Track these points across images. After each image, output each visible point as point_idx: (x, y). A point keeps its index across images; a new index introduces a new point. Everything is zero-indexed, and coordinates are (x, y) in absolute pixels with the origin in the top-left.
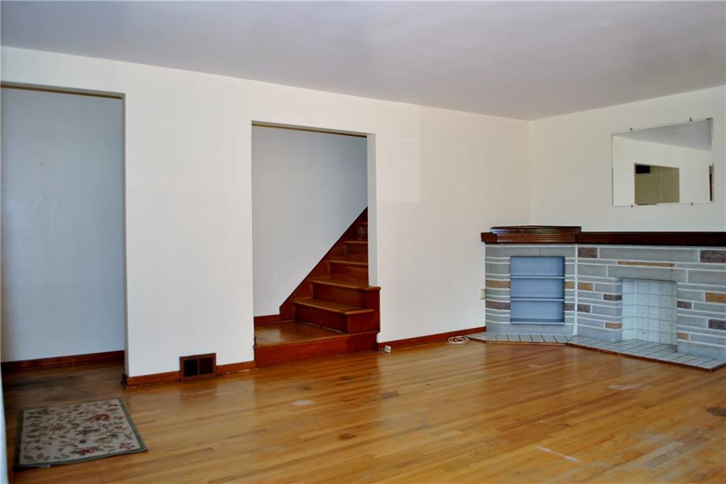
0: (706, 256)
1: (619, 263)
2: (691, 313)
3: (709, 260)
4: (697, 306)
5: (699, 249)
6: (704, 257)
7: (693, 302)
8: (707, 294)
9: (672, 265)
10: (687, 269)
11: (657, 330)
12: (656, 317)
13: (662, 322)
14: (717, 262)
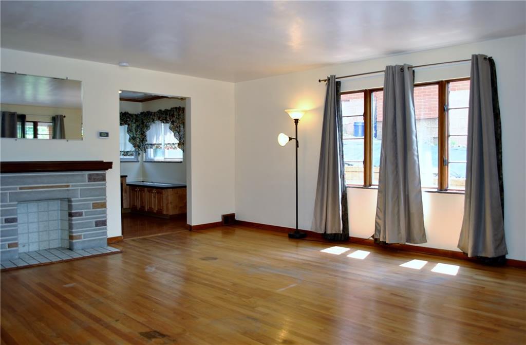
0: (93, 177)
1: (21, 188)
2: (83, 219)
3: (95, 180)
4: (87, 214)
5: (87, 173)
6: (91, 179)
7: (84, 211)
8: (93, 203)
9: (68, 186)
10: (79, 188)
11: (37, 240)
12: (35, 230)
13: (41, 233)
14: (100, 181)
